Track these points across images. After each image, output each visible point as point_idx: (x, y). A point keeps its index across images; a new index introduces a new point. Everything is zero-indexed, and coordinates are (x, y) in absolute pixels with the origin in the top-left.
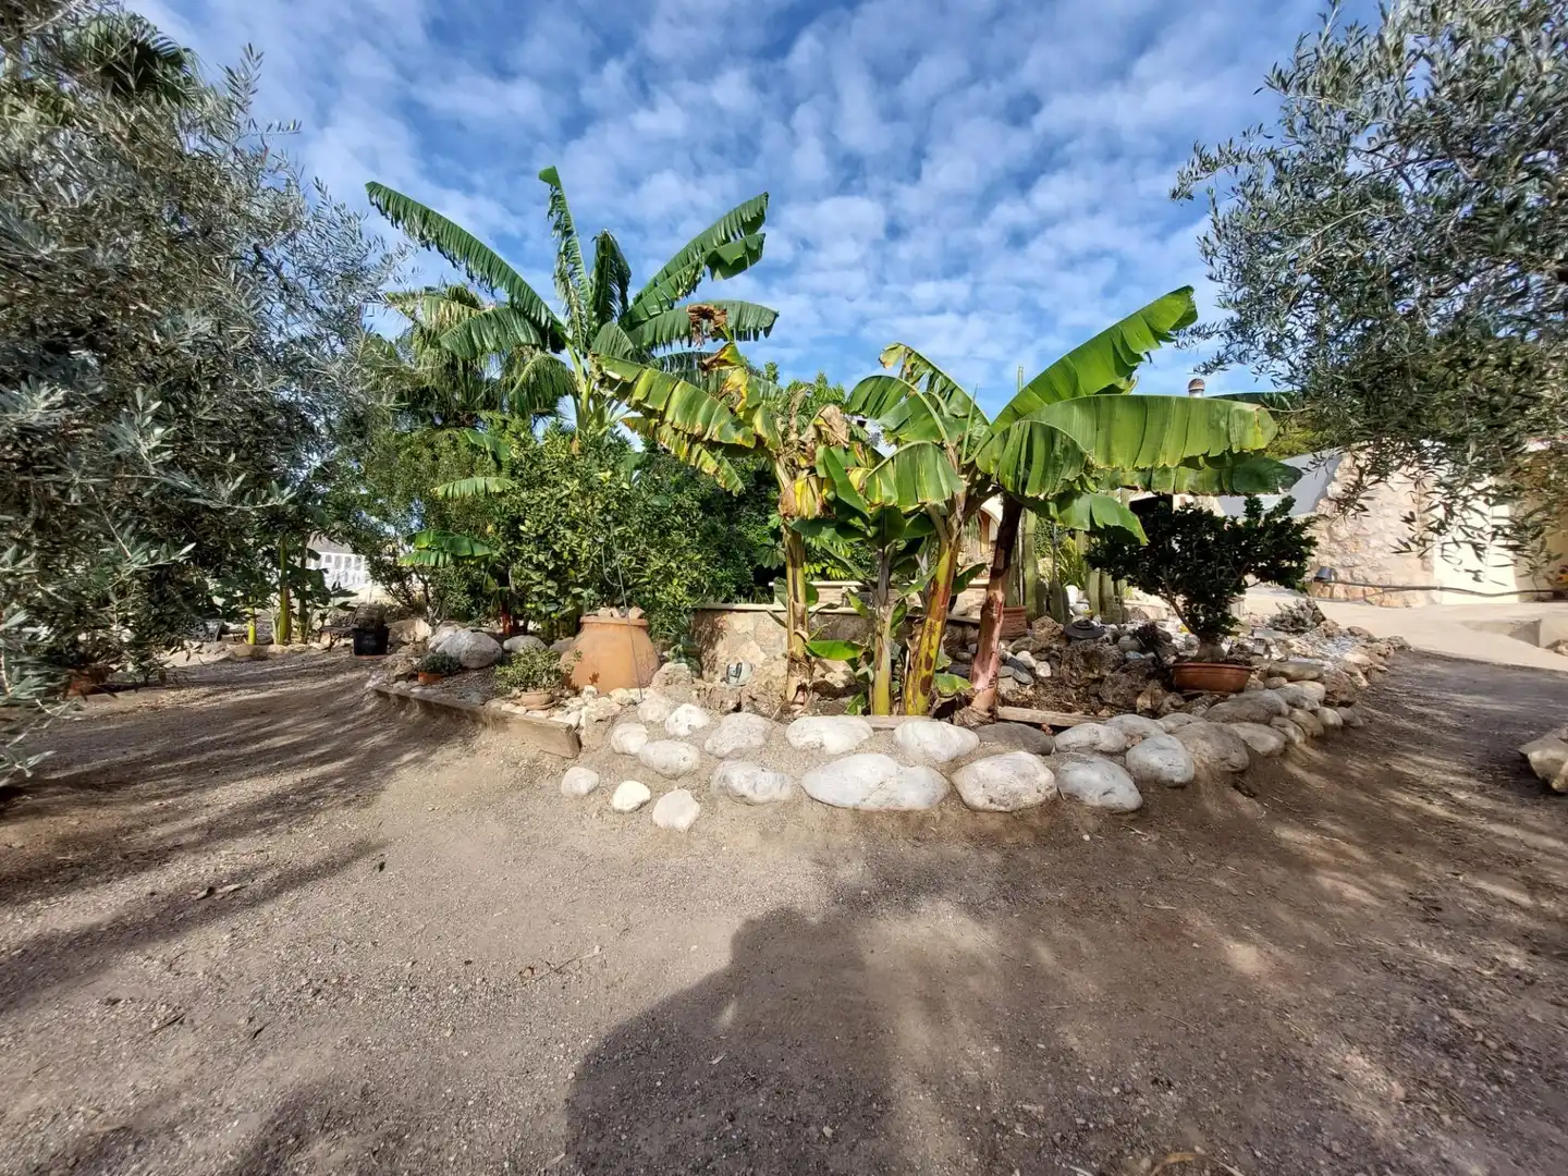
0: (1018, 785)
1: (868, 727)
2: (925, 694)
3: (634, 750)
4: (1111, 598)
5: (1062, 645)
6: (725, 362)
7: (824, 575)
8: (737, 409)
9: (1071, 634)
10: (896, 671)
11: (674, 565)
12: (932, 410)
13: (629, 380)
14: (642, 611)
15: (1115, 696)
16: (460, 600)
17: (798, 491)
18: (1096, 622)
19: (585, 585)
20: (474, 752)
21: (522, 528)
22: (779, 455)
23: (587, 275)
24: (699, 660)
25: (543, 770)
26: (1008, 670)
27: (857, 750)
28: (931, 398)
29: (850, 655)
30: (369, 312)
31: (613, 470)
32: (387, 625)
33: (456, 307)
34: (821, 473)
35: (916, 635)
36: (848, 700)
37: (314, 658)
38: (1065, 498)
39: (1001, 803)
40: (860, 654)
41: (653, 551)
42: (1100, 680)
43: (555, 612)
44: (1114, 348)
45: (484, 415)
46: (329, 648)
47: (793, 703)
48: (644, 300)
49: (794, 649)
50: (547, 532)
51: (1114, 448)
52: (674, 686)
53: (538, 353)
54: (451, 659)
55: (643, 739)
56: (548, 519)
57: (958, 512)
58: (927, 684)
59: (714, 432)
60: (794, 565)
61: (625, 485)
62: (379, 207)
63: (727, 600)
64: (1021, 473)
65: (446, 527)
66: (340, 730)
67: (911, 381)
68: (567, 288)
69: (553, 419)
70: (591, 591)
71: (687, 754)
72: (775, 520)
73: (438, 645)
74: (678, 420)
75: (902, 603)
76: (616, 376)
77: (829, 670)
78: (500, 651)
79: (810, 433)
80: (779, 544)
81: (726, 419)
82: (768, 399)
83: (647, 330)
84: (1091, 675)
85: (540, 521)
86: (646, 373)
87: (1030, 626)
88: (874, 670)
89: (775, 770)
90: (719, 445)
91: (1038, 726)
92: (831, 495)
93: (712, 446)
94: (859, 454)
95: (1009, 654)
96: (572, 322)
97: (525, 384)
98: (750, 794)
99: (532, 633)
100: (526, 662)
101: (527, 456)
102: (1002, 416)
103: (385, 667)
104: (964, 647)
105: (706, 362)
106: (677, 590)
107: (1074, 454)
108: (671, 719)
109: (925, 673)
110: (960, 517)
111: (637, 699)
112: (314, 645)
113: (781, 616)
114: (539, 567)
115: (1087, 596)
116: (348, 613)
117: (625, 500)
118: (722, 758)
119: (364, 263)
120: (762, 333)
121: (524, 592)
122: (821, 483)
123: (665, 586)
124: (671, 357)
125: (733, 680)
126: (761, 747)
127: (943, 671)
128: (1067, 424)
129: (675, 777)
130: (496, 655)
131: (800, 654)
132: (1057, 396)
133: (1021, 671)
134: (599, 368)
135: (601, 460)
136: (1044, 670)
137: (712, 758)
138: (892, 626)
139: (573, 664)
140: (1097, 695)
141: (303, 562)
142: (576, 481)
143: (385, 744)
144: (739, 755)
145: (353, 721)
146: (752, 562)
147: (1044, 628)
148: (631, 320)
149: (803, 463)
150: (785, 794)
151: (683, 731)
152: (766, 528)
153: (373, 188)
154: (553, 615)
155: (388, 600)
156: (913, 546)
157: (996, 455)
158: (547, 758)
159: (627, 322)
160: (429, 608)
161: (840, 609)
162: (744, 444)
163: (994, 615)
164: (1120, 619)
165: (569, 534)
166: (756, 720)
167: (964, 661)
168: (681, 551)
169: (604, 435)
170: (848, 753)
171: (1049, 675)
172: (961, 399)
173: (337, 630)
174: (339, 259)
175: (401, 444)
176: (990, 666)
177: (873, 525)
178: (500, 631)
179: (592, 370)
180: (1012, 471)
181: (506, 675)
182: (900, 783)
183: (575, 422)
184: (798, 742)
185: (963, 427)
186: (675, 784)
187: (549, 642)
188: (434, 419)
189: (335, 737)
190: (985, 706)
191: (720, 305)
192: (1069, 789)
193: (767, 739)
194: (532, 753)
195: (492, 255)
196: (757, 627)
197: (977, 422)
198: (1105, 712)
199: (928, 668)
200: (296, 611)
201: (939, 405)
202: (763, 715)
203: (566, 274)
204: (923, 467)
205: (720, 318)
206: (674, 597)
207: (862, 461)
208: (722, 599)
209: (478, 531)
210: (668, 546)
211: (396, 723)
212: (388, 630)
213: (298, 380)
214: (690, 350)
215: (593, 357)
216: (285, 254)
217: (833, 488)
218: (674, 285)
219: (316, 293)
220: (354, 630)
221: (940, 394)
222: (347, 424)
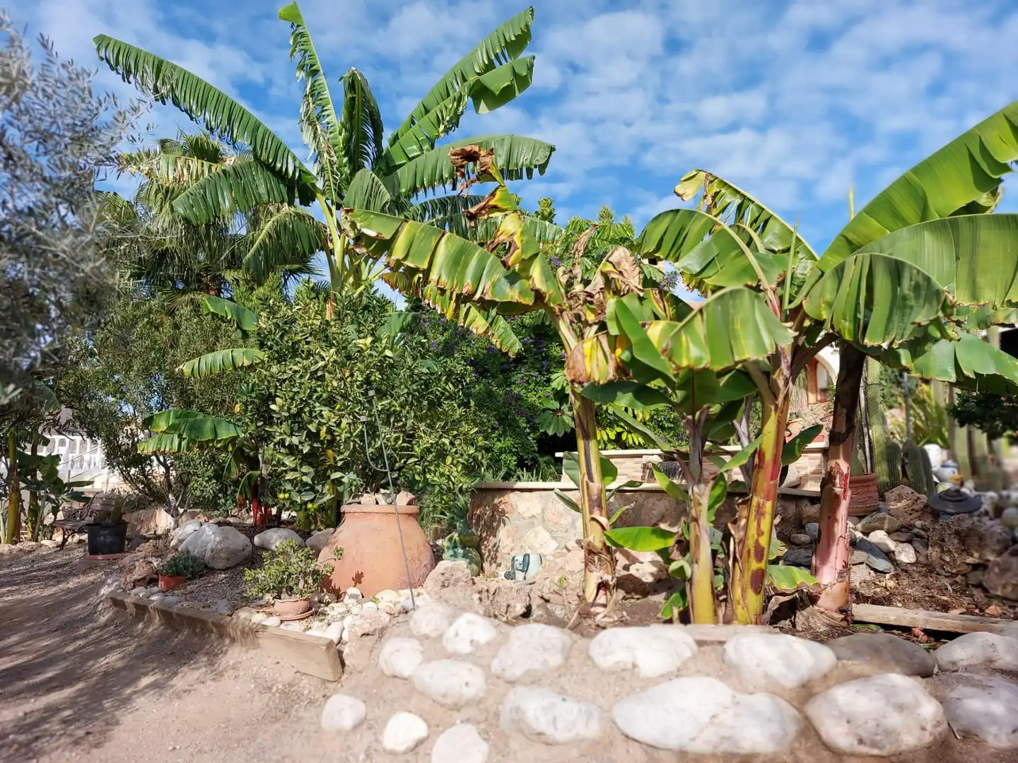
0: (895, 720)
1: (690, 640)
2: (757, 592)
3: (406, 673)
4: (984, 458)
5: (927, 522)
6: (495, 208)
7: (619, 442)
8: (510, 263)
9: (938, 507)
10: (718, 563)
11: (447, 441)
12: (743, 246)
13: (388, 237)
14: (411, 496)
15: (1004, 587)
16: (204, 486)
17: (587, 352)
18: (969, 489)
19: (346, 468)
20: (221, 674)
21: (273, 407)
22: (562, 311)
23: (335, 118)
24: (478, 549)
25: (300, 696)
26: (859, 555)
27: (679, 673)
28: (740, 230)
29: (660, 544)
30: (101, 176)
31: (373, 335)
32: (124, 518)
33: (195, 164)
34: (613, 330)
35: (740, 518)
36: (659, 598)
37: (44, 558)
38: (918, 344)
39: (874, 744)
40: (671, 542)
41: (422, 426)
42: (982, 566)
43: (312, 501)
44: (971, 156)
45: (229, 275)
46: (62, 546)
47: (593, 604)
48: (401, 140)
49: (591, 538)
50: (301, 411)
51: (981, 280)
52: (451, 588)
53: (286, 207)
54: (195, 559)
55: (417, 658)
56: (302, 396)
57: (784, 366)
58: (758, 580)
59: (486, 289)
60: (587, 437)
61: (388, 353)
62: (108, 61)
63: (506, 478)
64: (861, 316)
65: (189, 404)
66: (70, 648)
67: (715, 212)
68: (315, 133)
69: (305, 276)
70: (352, 476)
71: (469, 678)
72: (559, 379)
73: (181, 541)
74: (444, 278)
75: (718, 478)
76: (372, 233)
77: (634, 560)
78: (250, 549)
79: (598, 281)
80: (565, 407)
81: (500, 272)
82: (546, 242)
83: (405, 176)
84: (970, 560)
85: (292, 399)
86: (407, 227)
87: (882, 498)
88: (691, 563)
89: (579, 700)
90: (492, 304)
91: (906, 630)
92: (625, 356)
93: (485, 305)
94: (655, 302)
95: (859, 535)
96: (322, 169)
97: (263, 245)
98: (549, 731)
99: (288, 523)
100: (279, 564)
101: (277, 325)
102: (834, 250)
103: (121, 570)
104: (801, 527)
105: (473, 210)
106: (452, 472)
107: (927, 291)
108: (450, 632)
109: (755, 565)
110: (786, 372)
111: (409, 604)
112: (46, 542)
113: (574, 496)
114: (292, 450)
115: (953, 456)
116: (82, 504)
117: (387, 367)
118: (512, 683)
119: (95, 123)
120: (536, 171)
121: (277, 476)
122: (614, 342)
123: (438, 466)
124: (433, 202)
125: (520, 575)
126: (559, 668)
127: (775, 562)
128: (916, 255)
129: (456, 707)
130: (246, 553)
131: (598, 545)
132: (901, 220)
133: (877, 556)
134: (353, 225)
135: (359, 324)
136: (906, 555)
137: (501, 682)
138: (710, 508)
139: (332, 563)
140: (979, 586)
141: (34, 450)
142: (333, 351)
143: (120, 664)
144: (533, 680)
145: (85, 636)
146: (534, 429)
147: (900, 502)
148: (387, 164)
149: (591, 317)
150: (592, 730)
151: (465, 648)
152: (549, 389)
153: (102, 41)
154: (310, 506)
155: (126, 489)
156: (730, 411)
157: (828, 297)
158: (305, 681)
159: (383, 165)
160: (171, 496)
161: (645, 486)
162: (522, 301)
163: (838, 490)
164: (1000, 484)
165: (326, 412)
166: (552, 633)
167: (799, 545)
168: (456, 423)
169: (361, 295)
170: (667, 677)
171: (913, 560)
172: (777, 229)
173: (68, 526)
174: (68, 121)
175: (138, 313)
176: (838, 553)
177: (680, 388)
178: (250, 521)
179: (346, 226)
180: (850, 315)
181: (257, 580)
182: (737, 715)
183: (328, 278)
184: (605, 662)
185: (784, 264)
186: (458, 717)
187: (306, 535)
188: (174, 283)
189: (65, 657)
190: (835, 606)
191: (488, 143)
192: (964, 723)
193: (567, 659)
194: (288, 675)
195: (233, 104)
196: (543, 511)
197: (800, 256)
198: (993, 609)
199: (759, 558)
200: (26, 506)
201: (751, 239)
202: (560, 623)
203: (314, 116)
204: (738, 319)
205: (488, 159)
206: (449, 478)
207: (660, 312)
208: (502, 473)
209: (222, 407)
210: (439, 419)
211: (134, 637)
212: (125, 524)
213: (23, 259)
214: (455, 193)
215: (347, 211)
216: (10, 119)
217: (629, 347)
218: (435, 122)
219: (43, 160)
220: (88, 525)
221: (751, 225)
222: (78, 301)
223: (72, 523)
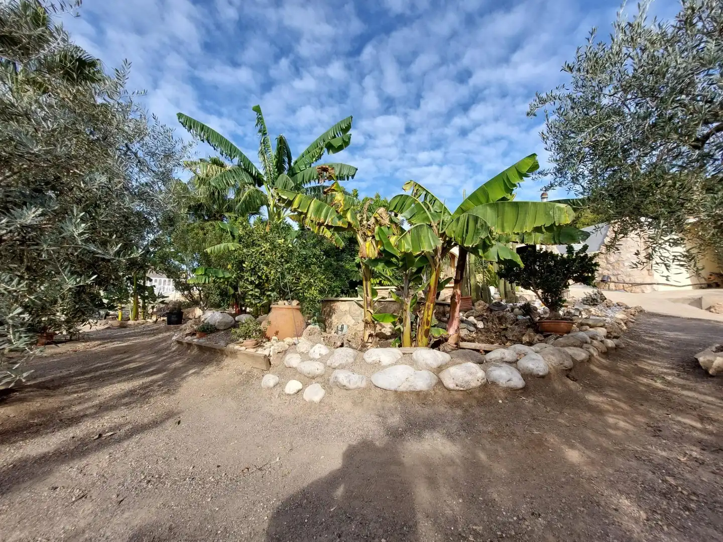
0: (469, 378)
1: (401, 353)
2: (426, 337)
3: (294, 366)
4: (510, 292)
5: (488, 314)
6: (334, 190)
7: (380, 284)
8: (339, 211)
9: (492, 308)
10: (413, 327)
11: (312, 281)
12: (426, 210)
13: (291, 199)
14: (298, 302)
15: (512, 336)
16: (216, 298)
17: (367, 246)
18: (503, 303)
19: (273, 290)
20: (222, 368)
21: (244, 265)
22: (358, 231)
23: (273, 152)
24: (324, 324)
25: (253, 376)
26: (464, 325)
27: (396, 363)
28: (425, 204)
29: (392, 320)
30: (176, 171)
31: (284, 239)
32: (182, 311)
33: (215, 167)
34: (377, 238)
35: (422, 310)
36: (392, 341)
37: (148, 326)
38: (484, 247)
39: (461, 386)
40: (397, 319)
41: (303, 275)
42: (506, 329)
43: (259, 303)
44: (504, 181)
45: (227, 215)
46: (156, 322)
47: (367, 342)
48: (298, 163)
49: (367, 318)
50: (255, 267)
51: (505, 225)
52: (313, 336)
53: (252, 187)
54: (211, 326)
55: (299, 360)
56: (256, 261)
57: (439, 254)
58: (427, 333)
59: (329, 221)
60: (366, 280)
61: (290, 246)
62: (182, 124)
63: (337, 296)
64: (464, 236)
65: (210, 265)
66: (160, 360)
67: (417, 196)
68: (264, 158)
69: (258, 216)
70: (275, 293)
71: (319, 367)
72: (357, 259)
73: (205, 319)
74: (313, 216)
75: (415, 296)
76: (285, 198)
77: (383, 327)
78: (234, 322)
79: (372, 220)
80: (360, 270)
81: (334, 215)
82: (354, 206)
83: (299, 177)
84: (502, 327)
85: (252, 262)
86: (299, 196)
87: (474, 305)
88: (403, 326)
89: (359, 374)
90: (331, 227)
91: (478, 351)
92: (382, 248)
93: (329, 227)
94: (394, 229)
95: (465, 318)
96: (266, 173)
97: (244, 201)
98: (347, 385)
99: (249, 313)
100: (245, 326)
101: (246, 233)
102: (457, 212)
103: (181, 330)
104: (444, 315)
105: (325, 190)
106: (314, 292)
107: (485, 227)
108: (312, 351)
109: (426, 327)
110: (440, 257)
111: (296, 342)
112: (149, 320)
113: (362, 303)
114: (252, 283)
115: (499, 291)
116: (164, 305)
117: (290, 252)
118: (334, 369)
119: (173, 150)
120: (350, 177)
121: (244, 293)
122: (377, 243)
123: (308, 290)
124: (310, 188)
125: (340, 332)
126: (352, 363)
127: (435, 326)
128: (484, 215)
129: (313, 378)
130: (232, 324)
131: (370, 320)
132: (480, 203)
133: (470, 325)
134: (278, 194)
135: (279, 234)
136: (480, 325)
137: (330, 368)
138: (411, 307)
139: (267, 326)
140: (504, 336)
141: (144, 283)
142: (268, 244)
143: (181, 365)
144: (342, 367)
145: (166, 355)
146: (348, 279)
147: (480, 306)
149: (370, 234)
150: (363, 384)
151: (317, 356)
152: (354, 263)
153: (180, 115)
154: (258, 305)
155: (183, 299)
156: (420, 270)
157: (454, 229)
158: (255, 370)
159: (291, 173)
160: (201, 302)
161: (388, 299)
162: (343, 226)
163: (457, 300)
164: (514, 301)
165: (265, 268)
166: (350, 351)
167: (444, 322)
168: (316, 274)
169: (280, 223)
170: (392, 365)
171: (483, 327)
172: (438, 204)
173: (159, 313)
174: (163, 148)
175: (189, 228)
176: (455, 324)
177: (401, 261)
178: (234, 312)
179: (275, 195)
180: (461, 235)
181: (236, 332)
182: (415, 378)
183: (268, 217)
184: (369, 360)
185: (440, 217)
186: (314, 381)
187: (256, 317)
188: (204, 217)
189: (158, 363)
190: (454, 342)
191: (332, 165)
192: (492, 379)
193: (355, 360)
194: (249, 368)
195: (232, 145)
196: (350, 308)
197: (446, 214)
198: (508, 344)
199: (428, 325)
200: (141, 305)
201: (429, 207)
202: (354, 348)
203: (264, 152)
204: (422, 235)
205: (332, 171)
206: (313, 295)
207: (396, 232)
208: (334, 295)
209: (224, 267)
210: (310, 272)
211: (186, 356)
212: (182, 313)
213: (144, 202)
214: (319, 185)
215: (275, 189)
216: (139, 147)
217: (383, 245)
218: (311, 156)
219: (153, 163)
220: (167, 313)
221: (429, 202)
222: (165, 220)
223: (160, 313)
